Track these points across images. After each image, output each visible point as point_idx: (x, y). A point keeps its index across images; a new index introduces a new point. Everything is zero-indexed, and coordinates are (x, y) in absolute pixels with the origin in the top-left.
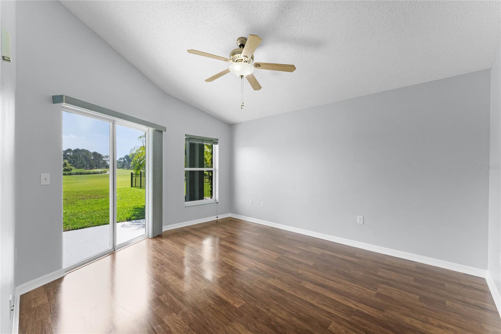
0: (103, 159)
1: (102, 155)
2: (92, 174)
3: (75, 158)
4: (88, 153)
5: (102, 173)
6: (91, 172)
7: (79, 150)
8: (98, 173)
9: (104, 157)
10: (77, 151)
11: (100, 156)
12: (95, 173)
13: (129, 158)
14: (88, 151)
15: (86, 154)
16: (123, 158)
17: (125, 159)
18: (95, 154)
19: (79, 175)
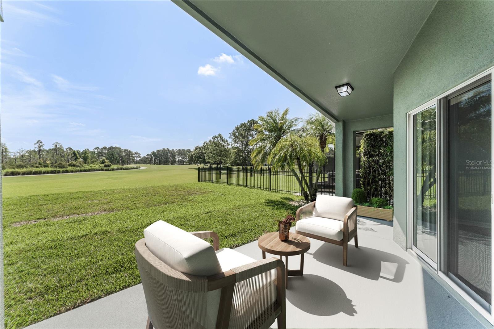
0: (133, 155)
1: (132, 152)
2: (129, 169)
3: (111, 155)
4: (120, 150)
5: (137, 168)
6: (129, 168)
7: (113, 148)
8: (135, 169)
9: (134, 154)
10: (110, 148)
11: (130, 152)
12: (132, 169)
13: (155, 154)
14: (120, 148)
15: (118, 151)
16: (150, 154)
17: (152, 156)
18: (126, 150)
19: (120, 170)
